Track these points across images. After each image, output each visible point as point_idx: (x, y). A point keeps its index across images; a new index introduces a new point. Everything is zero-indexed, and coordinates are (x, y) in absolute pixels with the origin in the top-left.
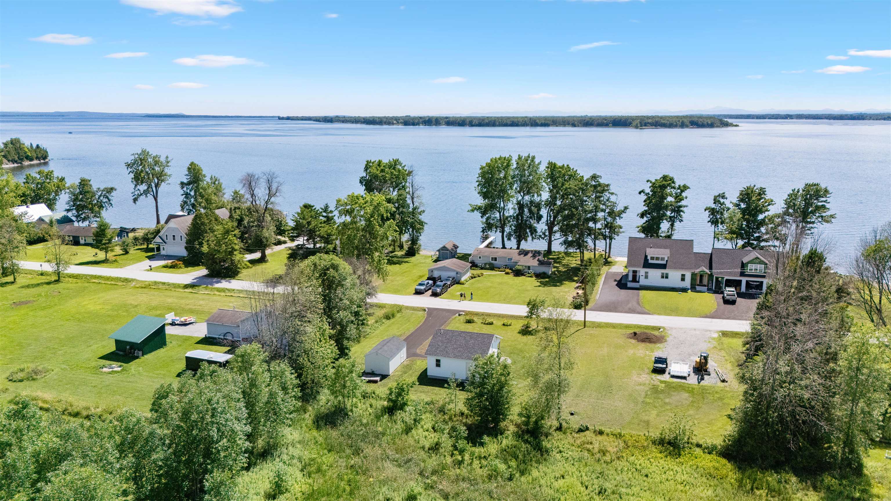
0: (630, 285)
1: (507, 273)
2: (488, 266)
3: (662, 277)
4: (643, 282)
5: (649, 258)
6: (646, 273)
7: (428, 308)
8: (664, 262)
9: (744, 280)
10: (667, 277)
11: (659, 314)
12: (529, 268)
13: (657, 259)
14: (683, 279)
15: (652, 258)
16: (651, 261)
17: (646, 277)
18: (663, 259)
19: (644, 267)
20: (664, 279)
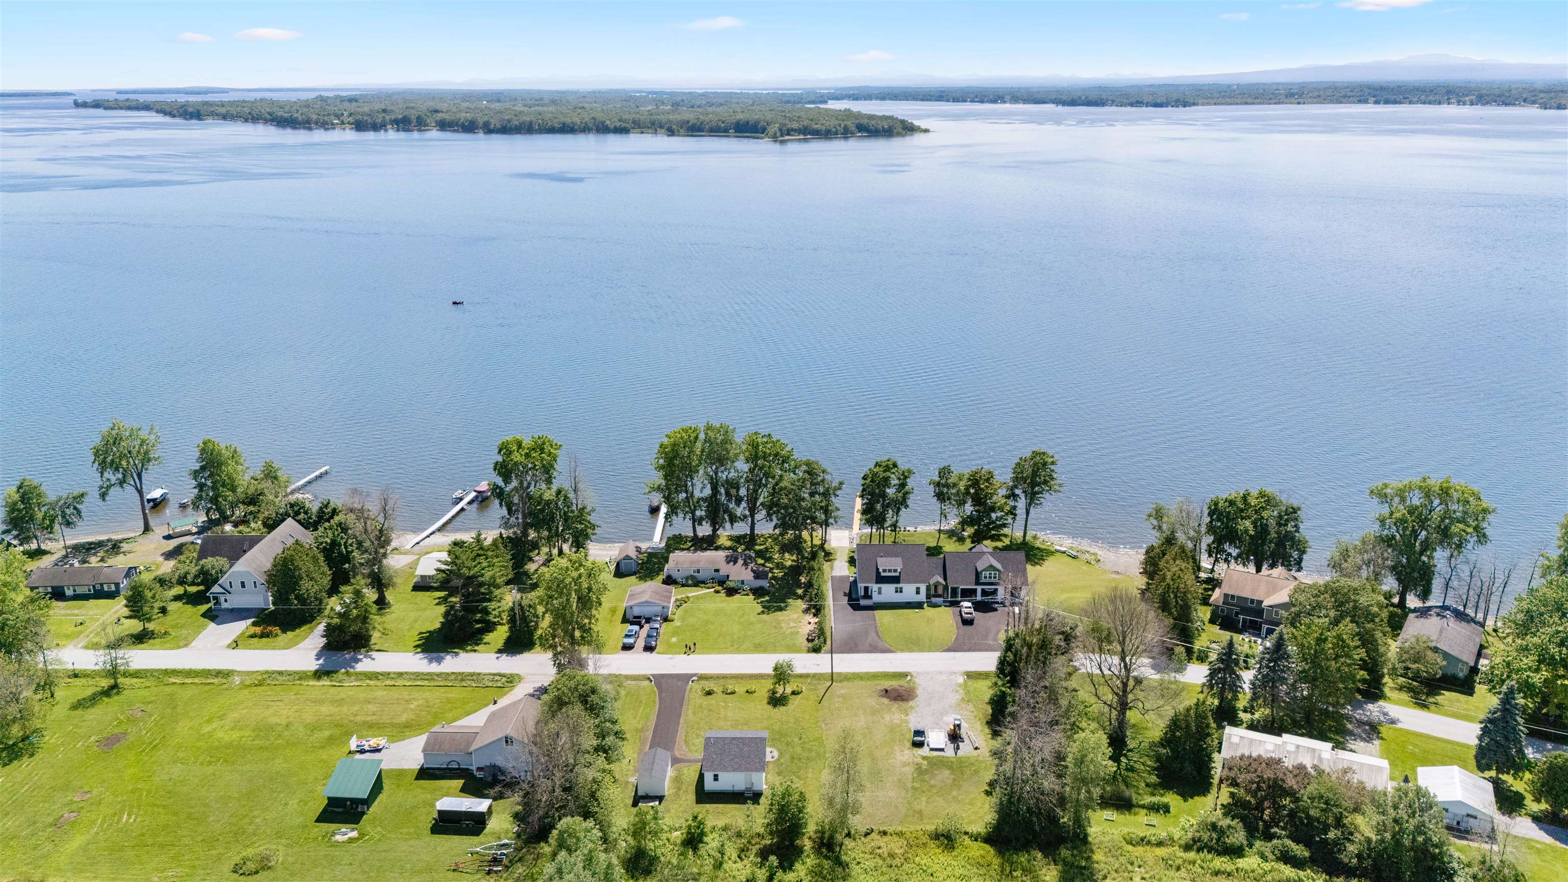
0: (863, 602)
1: (717, 592)
2: (690, 582)
3: (897, 592)
4: (876, 598)
5: (881, 570)
6: (880, 589)
7: (653, 676)
8: (897, 574)
9: (979, 588)
10: (901, 592)
11: (902, 651)
12: (743, 582)
13: (890, 571)
14: (918, 592)
15: (884, 571)
16: (883, 574)
17: (880, 593)
18: (895, 571)
19: (877, 582)
20: (899, 594)
